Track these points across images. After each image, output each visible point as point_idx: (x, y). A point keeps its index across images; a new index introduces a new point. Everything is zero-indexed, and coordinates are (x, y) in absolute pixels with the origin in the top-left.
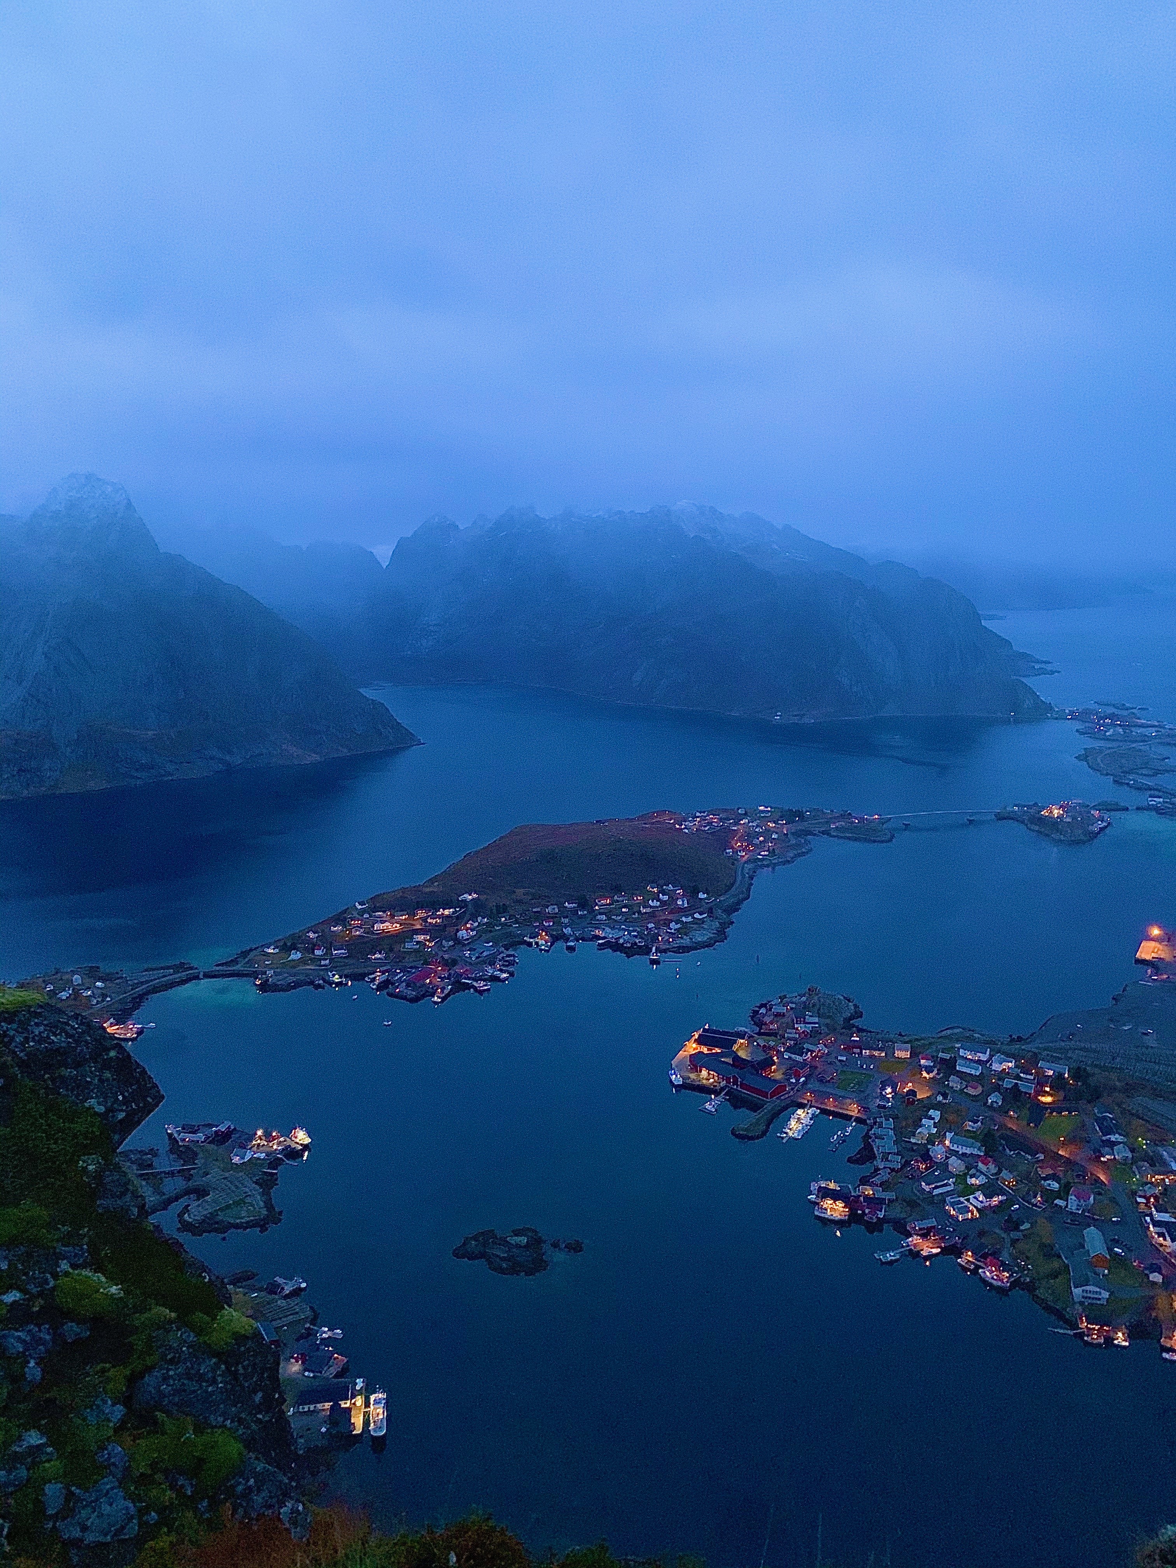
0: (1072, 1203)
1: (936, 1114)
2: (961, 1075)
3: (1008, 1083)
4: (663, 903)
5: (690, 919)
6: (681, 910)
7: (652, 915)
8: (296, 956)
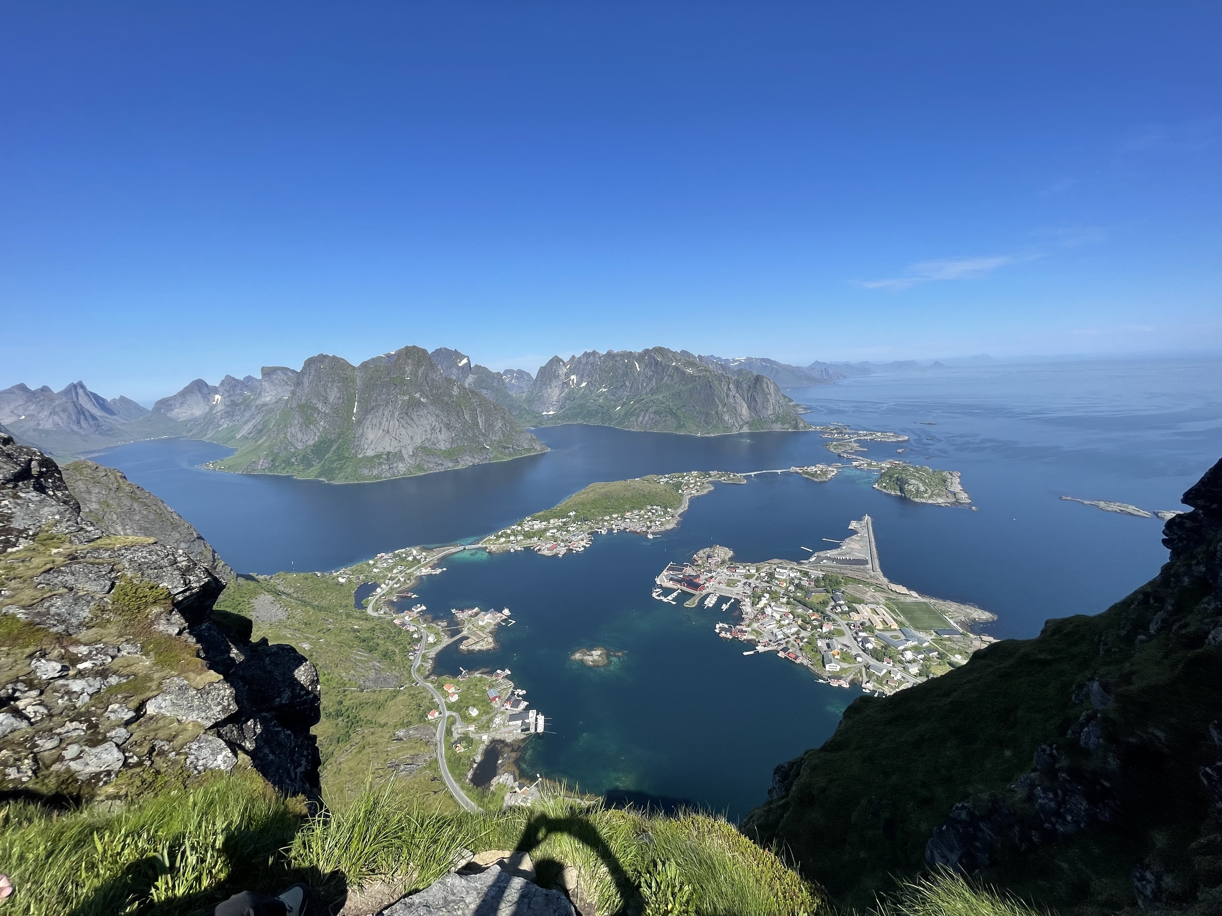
0: (825, 629)
1: (767, 595)
2: (777, 579)
3: (796, 582)
4: (653, 513)
5: (664, 519)
6: (659, 516)
7: (648, 518)
8: (503, 540)
